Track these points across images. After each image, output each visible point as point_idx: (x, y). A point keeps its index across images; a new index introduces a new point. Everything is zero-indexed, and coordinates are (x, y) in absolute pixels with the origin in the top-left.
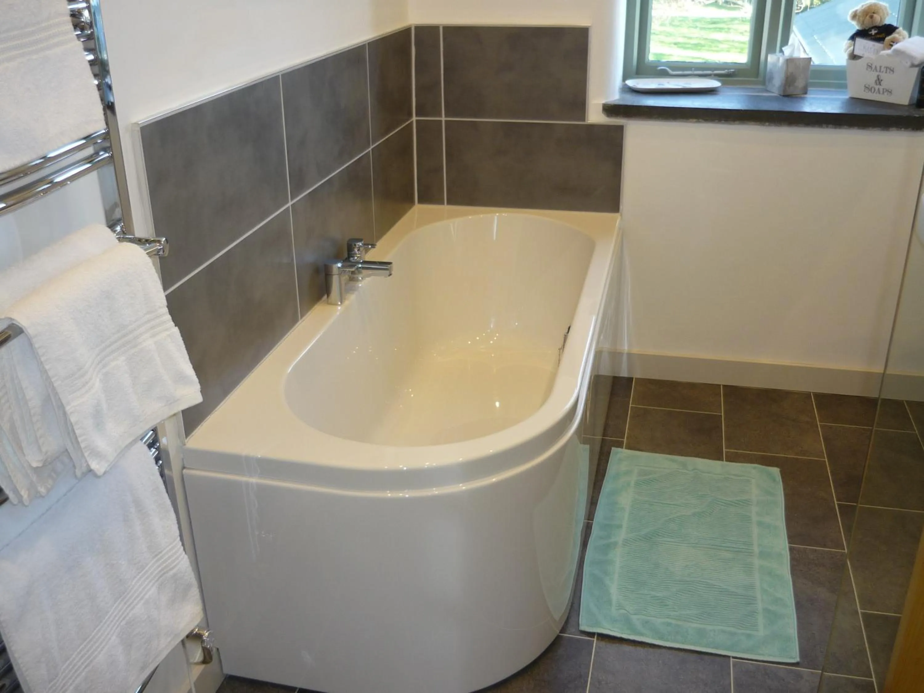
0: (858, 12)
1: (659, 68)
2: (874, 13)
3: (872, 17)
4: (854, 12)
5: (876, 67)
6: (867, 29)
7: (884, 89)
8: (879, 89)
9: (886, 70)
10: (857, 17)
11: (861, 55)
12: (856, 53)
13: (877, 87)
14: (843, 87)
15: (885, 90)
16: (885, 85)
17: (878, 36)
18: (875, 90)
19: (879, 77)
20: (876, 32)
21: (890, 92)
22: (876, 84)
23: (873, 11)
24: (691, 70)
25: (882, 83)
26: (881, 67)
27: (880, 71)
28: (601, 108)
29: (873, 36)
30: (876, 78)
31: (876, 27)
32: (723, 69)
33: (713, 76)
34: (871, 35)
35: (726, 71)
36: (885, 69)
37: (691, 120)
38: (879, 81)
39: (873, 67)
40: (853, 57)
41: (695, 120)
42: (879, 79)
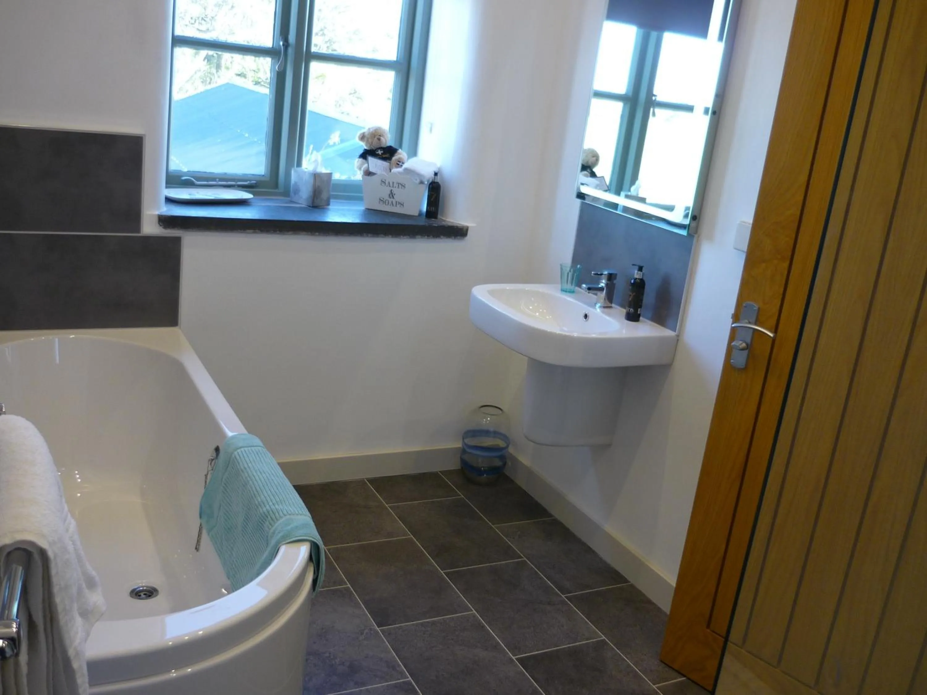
0: (366, 134)
1: (184, 178)
2: (380, 136)
3: (379, 139)
4: (361, 135)
5: (389, 183)
6: (374, 149)
7: (396, 202)
8: (392, 202)
9: (399, 186)
10: (366, 139)
11: (375, 172)
12: (372, 170)
13: (390, 200)
14: (360, 199)
15: (398, 203)
16: (397, 198)
17: (384, 156)
18: (388, 203)
19: (392, 191)
20: (382, 152)
21: (402, 205)
22: (390, 198)
23: (379, 134)
24: (215, 181)
25: (395, 197)
26: (393, 183)
27: (393, 187)
28: (156, 220)
29: (380, 155)
30: (389, 192)
31: (381, 148)
32: (246, 181)
33: (236, 187)
34: (378, 155)
35: (249, 182)
36: (398, 184)
37: (248, 231)
38: (392, 195)
39: (387, 183)
40: (368, 173)
41: (252, 231)
42: (392, 193)
